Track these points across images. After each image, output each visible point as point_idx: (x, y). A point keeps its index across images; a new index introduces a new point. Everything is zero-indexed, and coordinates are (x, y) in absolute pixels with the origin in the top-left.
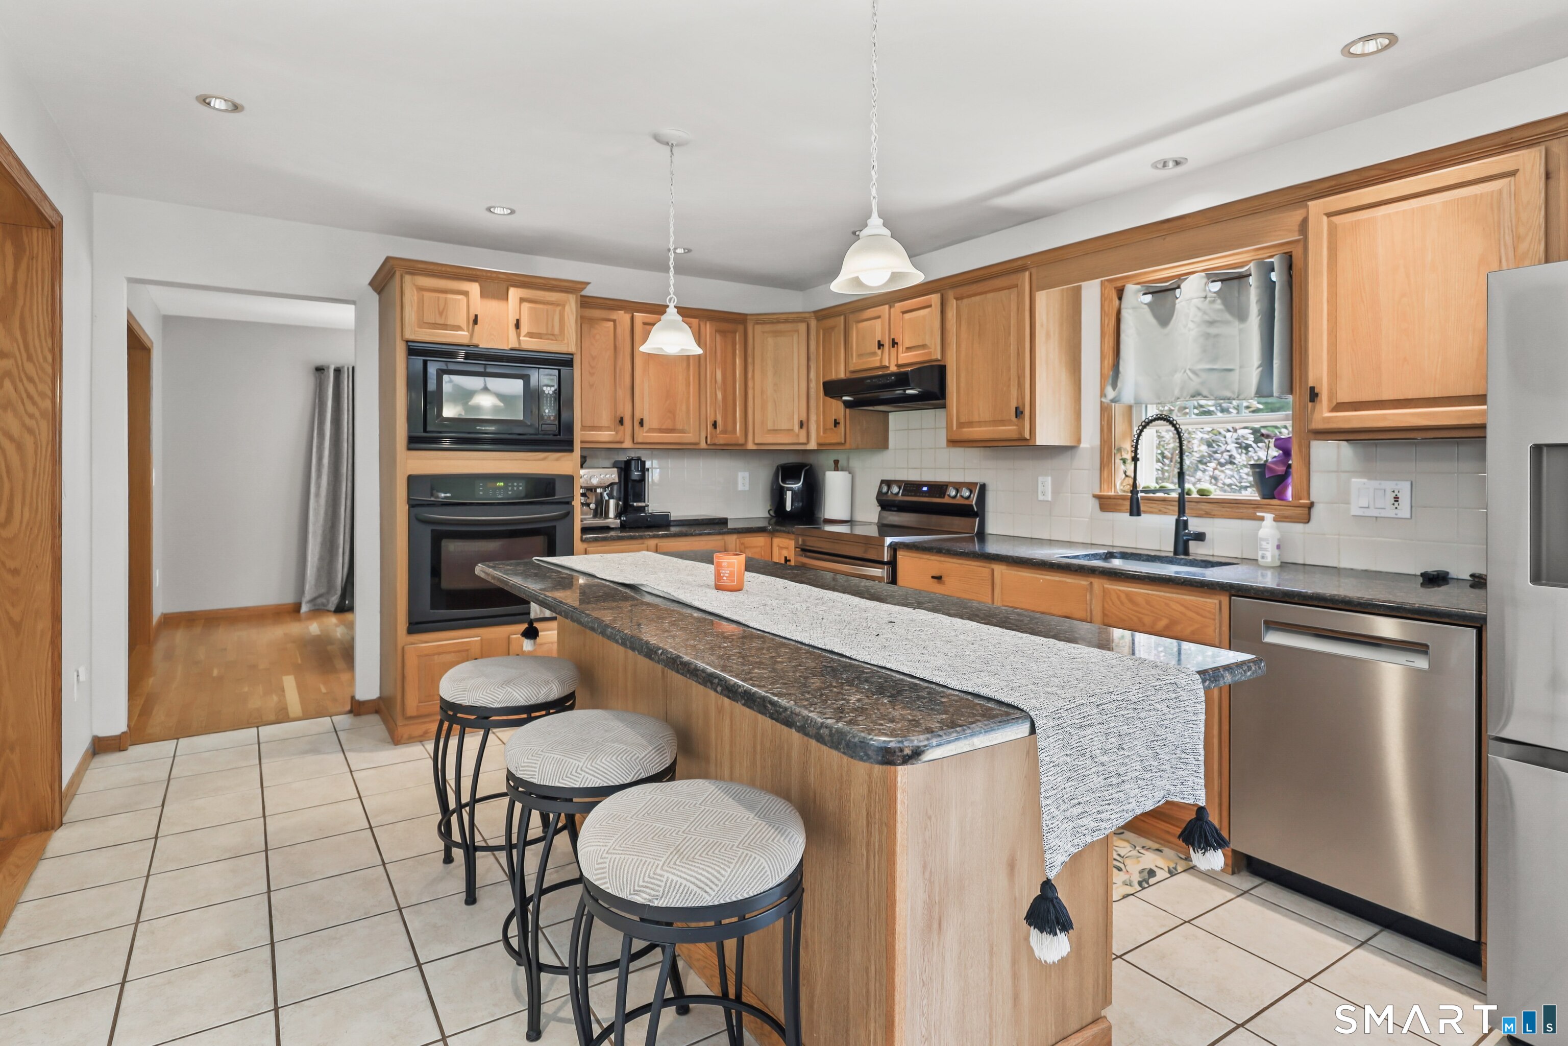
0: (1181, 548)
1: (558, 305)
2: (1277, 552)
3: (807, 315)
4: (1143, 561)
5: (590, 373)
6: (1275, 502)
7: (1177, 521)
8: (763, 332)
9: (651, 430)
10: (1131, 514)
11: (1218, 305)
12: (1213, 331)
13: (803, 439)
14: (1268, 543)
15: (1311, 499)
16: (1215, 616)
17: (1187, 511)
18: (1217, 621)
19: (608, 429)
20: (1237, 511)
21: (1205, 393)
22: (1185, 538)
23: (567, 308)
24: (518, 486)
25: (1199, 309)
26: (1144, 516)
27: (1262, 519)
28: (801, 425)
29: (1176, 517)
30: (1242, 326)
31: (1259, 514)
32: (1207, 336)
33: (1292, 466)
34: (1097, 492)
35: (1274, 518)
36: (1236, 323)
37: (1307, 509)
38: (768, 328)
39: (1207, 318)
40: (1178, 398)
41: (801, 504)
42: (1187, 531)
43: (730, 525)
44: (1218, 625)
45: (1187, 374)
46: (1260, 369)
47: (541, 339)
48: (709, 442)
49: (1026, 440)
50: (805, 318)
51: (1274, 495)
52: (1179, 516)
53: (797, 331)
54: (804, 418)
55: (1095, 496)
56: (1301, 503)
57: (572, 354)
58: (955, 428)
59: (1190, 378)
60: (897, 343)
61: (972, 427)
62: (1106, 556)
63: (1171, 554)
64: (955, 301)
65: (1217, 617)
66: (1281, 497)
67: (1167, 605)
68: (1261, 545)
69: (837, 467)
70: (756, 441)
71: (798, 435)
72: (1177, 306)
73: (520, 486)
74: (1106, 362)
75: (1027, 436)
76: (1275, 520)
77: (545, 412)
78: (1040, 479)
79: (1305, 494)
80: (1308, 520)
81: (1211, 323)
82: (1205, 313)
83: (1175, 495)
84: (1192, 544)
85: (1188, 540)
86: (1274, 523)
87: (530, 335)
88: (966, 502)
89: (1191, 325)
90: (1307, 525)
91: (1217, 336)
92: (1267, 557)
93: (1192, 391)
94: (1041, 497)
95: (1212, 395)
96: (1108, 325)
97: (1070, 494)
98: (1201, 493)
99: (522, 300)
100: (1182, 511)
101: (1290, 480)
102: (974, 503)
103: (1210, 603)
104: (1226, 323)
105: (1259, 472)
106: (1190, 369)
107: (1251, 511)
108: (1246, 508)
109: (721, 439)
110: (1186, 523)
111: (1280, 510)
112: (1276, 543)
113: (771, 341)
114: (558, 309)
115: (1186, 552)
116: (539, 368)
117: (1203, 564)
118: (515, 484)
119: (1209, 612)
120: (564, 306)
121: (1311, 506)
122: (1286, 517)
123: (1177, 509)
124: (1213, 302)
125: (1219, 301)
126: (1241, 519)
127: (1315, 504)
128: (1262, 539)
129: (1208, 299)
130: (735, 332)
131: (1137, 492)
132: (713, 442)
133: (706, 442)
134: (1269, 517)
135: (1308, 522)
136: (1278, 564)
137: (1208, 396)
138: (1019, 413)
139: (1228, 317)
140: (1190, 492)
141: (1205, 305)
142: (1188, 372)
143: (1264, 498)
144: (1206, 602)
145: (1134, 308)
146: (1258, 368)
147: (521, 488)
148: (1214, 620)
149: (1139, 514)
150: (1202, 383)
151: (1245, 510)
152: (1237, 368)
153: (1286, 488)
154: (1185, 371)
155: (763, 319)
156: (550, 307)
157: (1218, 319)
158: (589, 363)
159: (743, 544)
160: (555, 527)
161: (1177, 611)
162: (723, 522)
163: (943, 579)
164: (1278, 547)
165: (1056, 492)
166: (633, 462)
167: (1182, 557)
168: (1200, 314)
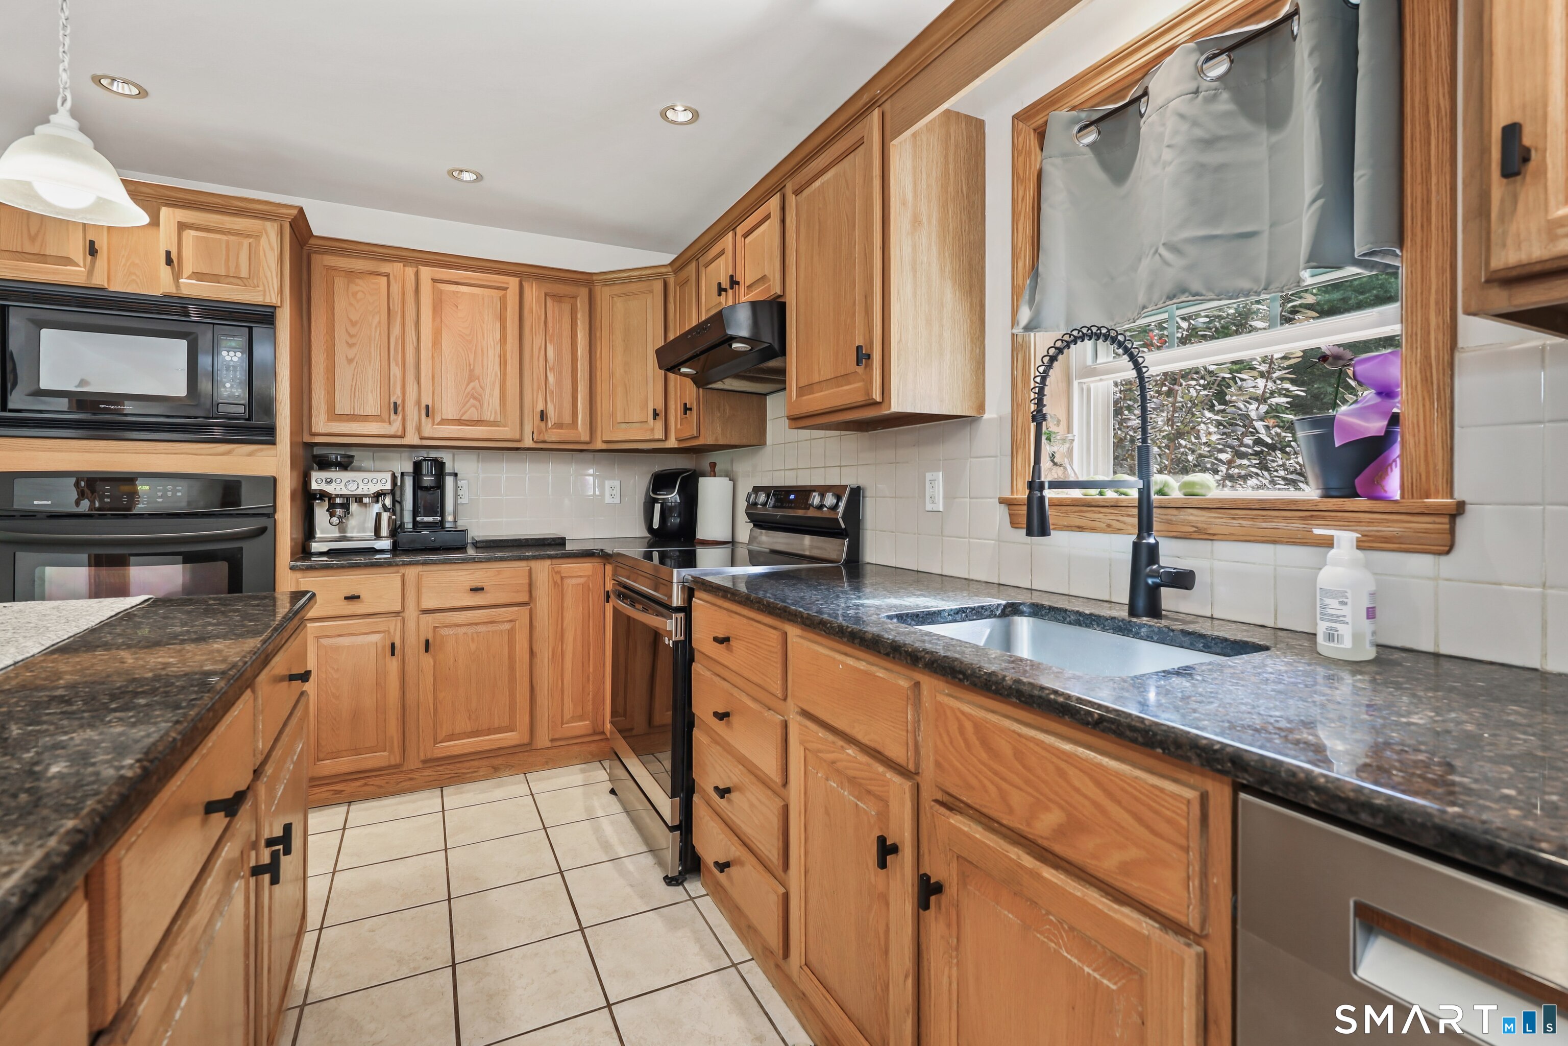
0: (1141, 603)
1: (248, 236)
2: (1367, 626)
3: (664, 270)
4: (1070, 623)
5: (347, 343)
6: (1361, 503)
7: (1136, 546)
8: (612, 296)
9: (445, 422)
10: (1029, 533)
11: (1225, 103)
12: (1213, 158)
13: (659, 434)
14: (1343, 603)
15: (1456, 495)
16: (1187, 838)
17: (1156, 526)
18: (1194, 855)
19: (377, 418)
20: (1264, 525)
21: (1196, 286)
22: (1150, 581)
23: (263, 241)
24: (174, 491)
25: (1182, 116)
26: (1056, 536)
27: (1328, 543)
28: (656, 415)
29: (1133, 538)
30: (1274, 139)
31: (1317, 531)
32: (1200, 170)
33: (1401, 417)
34: (1007, 494)
35: (1358, 541)
36: (1263, 134)
37: (1446, 520)
38: (616, 289)
39: (1199, 133)
40: (1144, 307)
41: (678, 520)
42: (1155, 567)
43: (569, 547)
44: (1196, 867)
45: (1160, 255)
46: (1320, 202)
47: (219, 283)
48: (535, 439)
49: (876, 404)
50: (661, 274)
51: (1354, 487)
52: (1140, 536)
53: (652, 292)
54: (660, 406)
55: (1002, 501)
56: (1428, 506)
57: (275, 307)
58: (794, 398)
59: (1166, 263)
60: (738, 283)
61: (813, 393)
62: (1003, 610)
63: (1124, 613)
64: (794, 196)
65: (1194, 844)
66: (1375, 493)
67: (1061, 773)
68: (1323, 607)
69: (714, 471)
70: (604, 439)
71: (653, 430)
72: (1144, 129)
73: (179, 491)
74: (1021, 264)
75: (877, 397)
76: (1361, 546)
77: (225, 387)
78: (929, 476)
79: (1441, 483)
80: (1448, 548)
81: (1209, 143)
82: (1195, 123)
83: (1134, 494)
84: (1167, 593)
85: (1157, 587)
86: (1360, 554)
87: (198, 276)
88: (831, 515)
89: (1167, 155)
90: (1443, 559)
91: (1220, 168)
92: (1340, 639)
93: (1168, 287)
94: (929, 507)
95: (1210, 289)
96: (1023, 200)
97: (968, 500)
98: (1189, 490)
99: (182, 226)
100: (1145, 525)
101: (1396, 450)
102: (840, 515)
103: (1174, 796)
104: (1241, 138)
105: (1316, 436)
106: (1164, 244)
107: (1298, 525)
108: (1285, 518)
109: (553, 435)
110: (1153, 551)
111: (1370, 523)
112: (1366, 603)
113: (619, 304)
114: (246, 242)
115: (1154, 610)
116: (214, 324)
117: (1186, 640)
118: (169, 488)
119: (1170, 821)
120: (257, 237)
121: (1460, 508)
122: (1387, 540)
123: (1135, 521)
124: (1214, 98)
125: (1225, 96)
126: (1274, 542)
127: (1468, 508)
128: (1327, 593)
129: (1201, 95)
130: (575, 297)
131: (1041, 487)
132: (541, 438)
133: (533, 439)
134: (1345, 538)
135: (1448, 552)
136: (1370, 653)
137: (1204, 292)
138: (862, 356)
139: (1244, 125)
140: (1166, 490)
141: (1194, 108)
142: (1162, 251)
143: (1326, 495)
144: (1162, 790)
145: (1065, 155)
146: (1314, 201)
147: (179, 494)
148: (1187, 850)
149: (1044, 531)
150: (1190, 268)
151: (1282, 525)
152: (1263, 225)
153: (1384, 470)
154: (1156, 251)
155: (611, 279)
156: (232, 238)
157: (1224, 133)
158: (347, 330)
159: (558, 572)
160: (241, 549)
161: (1086, 797)
162: (560, 542)
163: (731, 643)
164: (1371, 613)
165: (949, 497)
166: (424, 463)
167: (1145, 620)
168: (1184, 127)
